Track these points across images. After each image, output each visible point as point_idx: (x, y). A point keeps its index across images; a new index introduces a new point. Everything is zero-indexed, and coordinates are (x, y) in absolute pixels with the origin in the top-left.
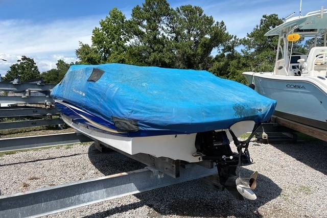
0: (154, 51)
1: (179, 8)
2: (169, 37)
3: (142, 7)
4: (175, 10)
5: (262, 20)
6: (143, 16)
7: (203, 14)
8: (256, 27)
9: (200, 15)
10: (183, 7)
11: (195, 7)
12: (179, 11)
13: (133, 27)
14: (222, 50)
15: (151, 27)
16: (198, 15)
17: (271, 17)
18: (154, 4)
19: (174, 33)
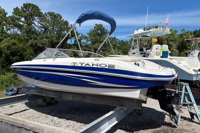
0: (31, 39)
1: (47, 13)
2: (40, 30)
3: (21, 8)
4: (44, 14)
5: (95, 26)
6: (22, 15)
7: (62, 19)
8: (90, 30)
9: (60, 19)
10: (49, 12)
11: (57, 14)
12: (46, 15)
13: (15, 21)
14: (74, 41)
15: (28, 23)
16: (59, 19)
17: (99, 25)
18: (30, 8)
19: (43, 28)
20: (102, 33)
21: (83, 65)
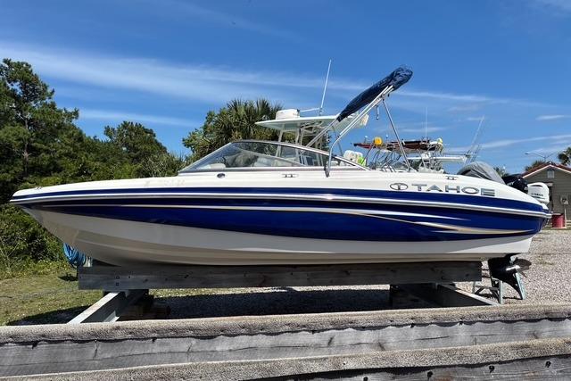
20: (26, 92)
21: (424, 190)
